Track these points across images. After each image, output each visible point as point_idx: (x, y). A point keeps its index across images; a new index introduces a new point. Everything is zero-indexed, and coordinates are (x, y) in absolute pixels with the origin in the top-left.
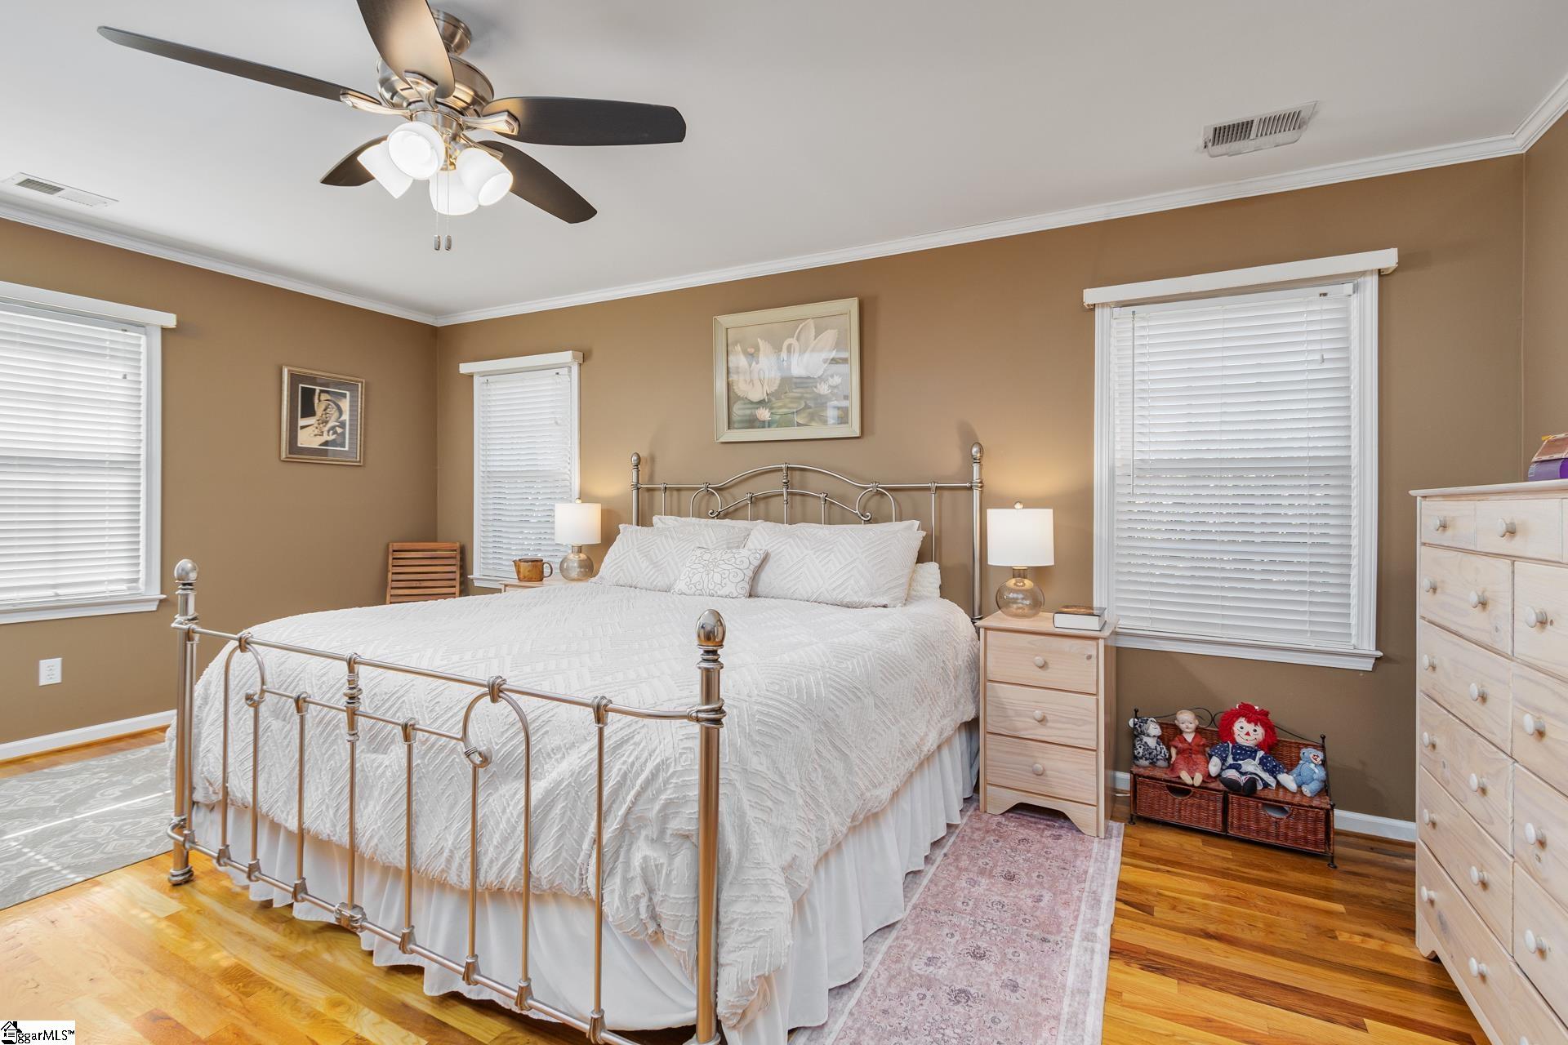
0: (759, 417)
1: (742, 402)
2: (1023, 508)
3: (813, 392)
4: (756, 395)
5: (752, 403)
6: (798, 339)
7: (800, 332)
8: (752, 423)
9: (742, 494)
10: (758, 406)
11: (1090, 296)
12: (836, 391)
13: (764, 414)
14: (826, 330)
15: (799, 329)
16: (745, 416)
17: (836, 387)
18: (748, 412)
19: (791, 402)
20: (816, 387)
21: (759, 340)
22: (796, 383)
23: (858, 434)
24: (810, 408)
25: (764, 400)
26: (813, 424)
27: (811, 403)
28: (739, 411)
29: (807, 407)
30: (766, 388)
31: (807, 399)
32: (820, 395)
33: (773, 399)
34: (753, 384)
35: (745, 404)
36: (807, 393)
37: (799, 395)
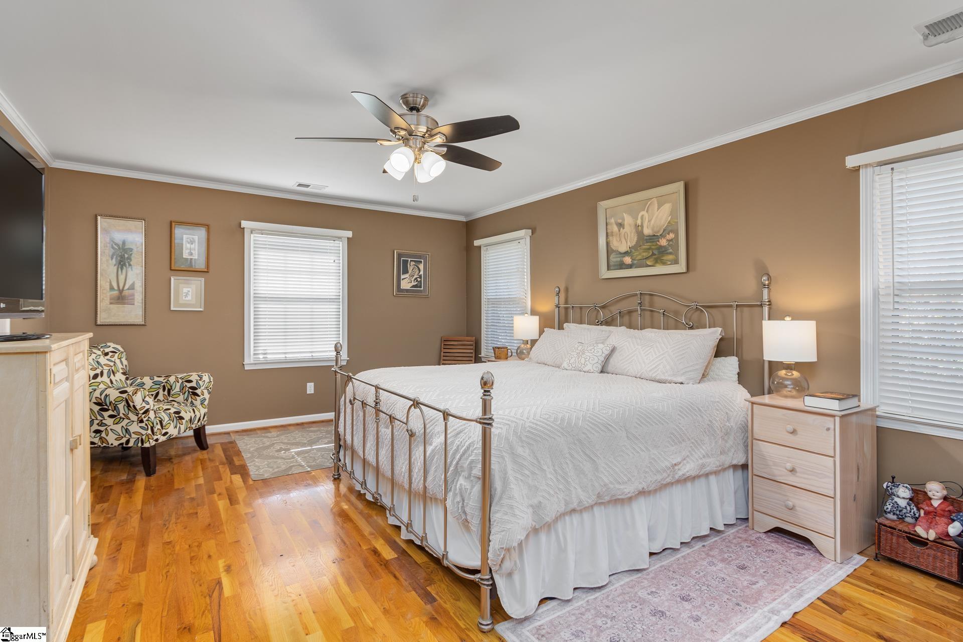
0: (625, 262)
1: (615, 253)
2: (792, 320)
3: (657, 244)
4: (623, 248)
5: (621, 253)
6: (647, 212)
7: (648, 207)
8: (622, 266)
9: (615, 309)
10: (624, 255)
11: (851, 161)
12: (671, 243)
13: (628, 260)
14: (665, 203)
15: (647, 206)
16: (617, 262)
17: (671, 240)
18: (619, 259)
19: (644, 252)
20: (659, 241)
21: (624, 214)
22: (646, 239)
23: (684, 270)
24: (655, 255)
25: (628, 251)
26: (657, 265)
27: (656, 252)
28: (614, 259)
29: (653, 254)
30: (629, 244)
31: (652, 249)
32: (661, 246)
33: (633, 250)
34: (621, 242)
35: (617, 254)
36: (653, 245)
37: (648, 247)
